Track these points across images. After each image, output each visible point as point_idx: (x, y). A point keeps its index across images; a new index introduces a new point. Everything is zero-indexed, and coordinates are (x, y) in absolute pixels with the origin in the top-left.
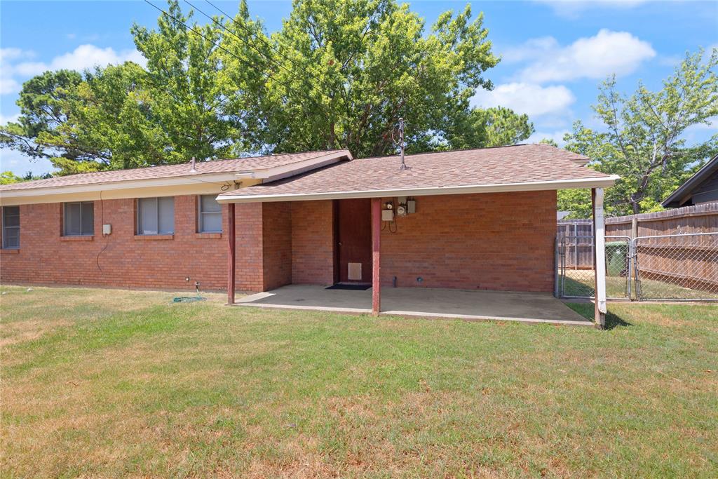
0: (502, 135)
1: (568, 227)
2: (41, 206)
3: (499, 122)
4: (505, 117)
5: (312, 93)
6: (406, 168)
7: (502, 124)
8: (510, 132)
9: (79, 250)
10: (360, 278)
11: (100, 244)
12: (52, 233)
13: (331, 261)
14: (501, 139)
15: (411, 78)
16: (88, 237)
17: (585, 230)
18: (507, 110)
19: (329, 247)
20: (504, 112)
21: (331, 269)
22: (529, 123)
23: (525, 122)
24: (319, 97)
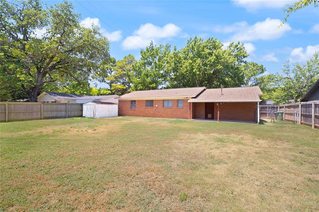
0: (252, 73)
1: (268, 107)
2: (141, 100)
3: (251, 68)
4: (254, 66)
5: (194, 71)
6: (223, 95)
7: (252, 69)
8: (255, 72)
9: (150, 110)
10: (211, 117)
11: (155, 109)
12: (143, 106)
13: (204, 114)
14: (252, 75)
15: (221, 67)
16: (152, 107)
17: (273, 108)
18: (254, 64)
19: (204, 111)
20: (253, 64)
21: (205, 115)
22: (264, 67)
23: (262, 68)
24: (196, 72)
